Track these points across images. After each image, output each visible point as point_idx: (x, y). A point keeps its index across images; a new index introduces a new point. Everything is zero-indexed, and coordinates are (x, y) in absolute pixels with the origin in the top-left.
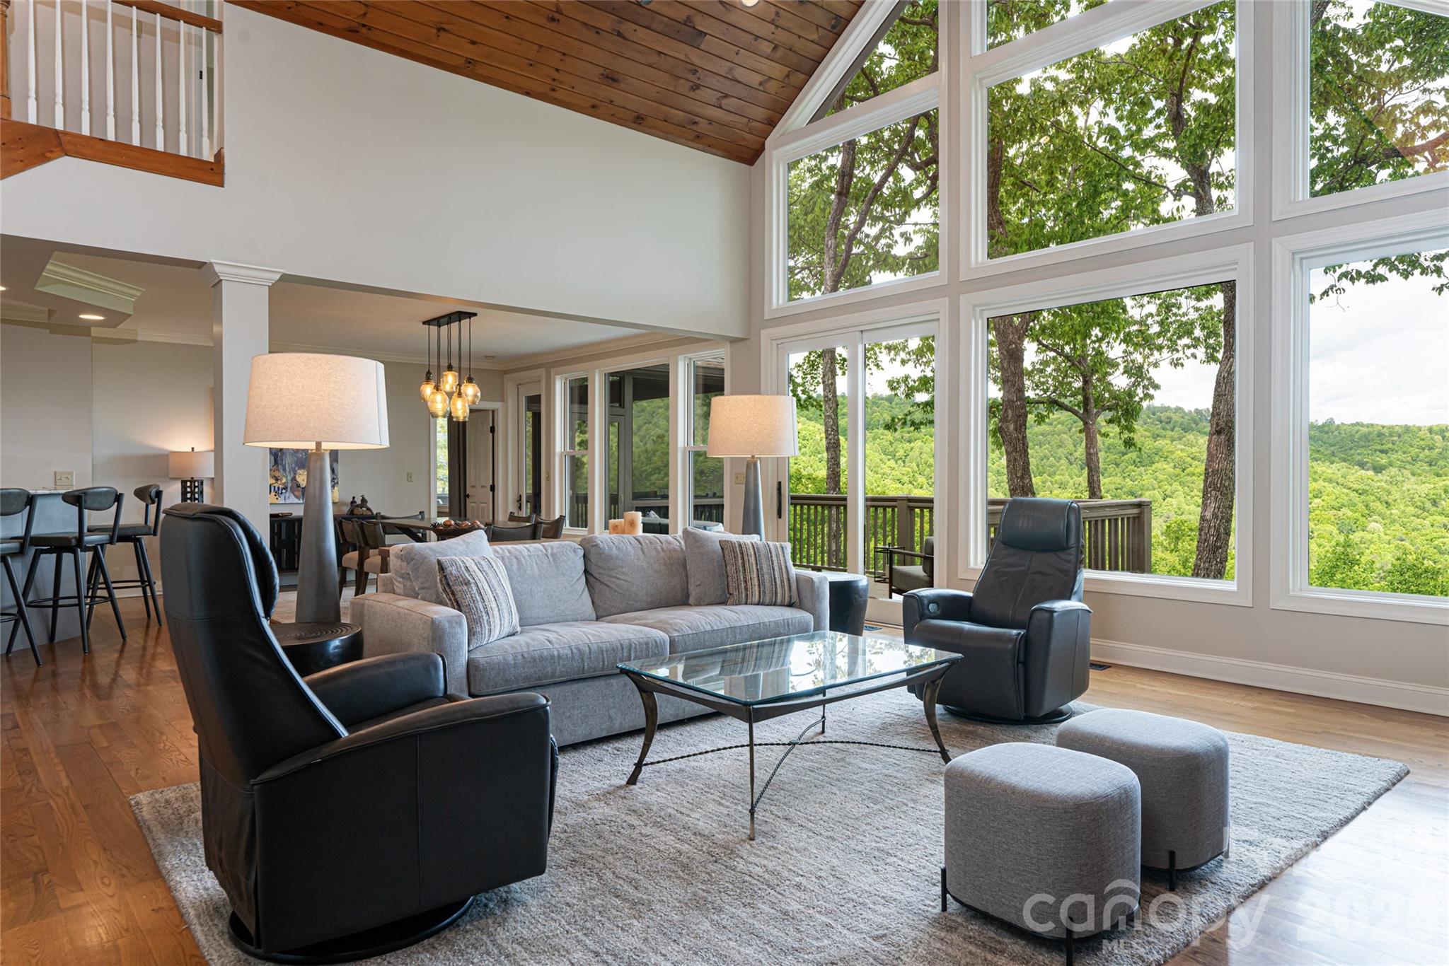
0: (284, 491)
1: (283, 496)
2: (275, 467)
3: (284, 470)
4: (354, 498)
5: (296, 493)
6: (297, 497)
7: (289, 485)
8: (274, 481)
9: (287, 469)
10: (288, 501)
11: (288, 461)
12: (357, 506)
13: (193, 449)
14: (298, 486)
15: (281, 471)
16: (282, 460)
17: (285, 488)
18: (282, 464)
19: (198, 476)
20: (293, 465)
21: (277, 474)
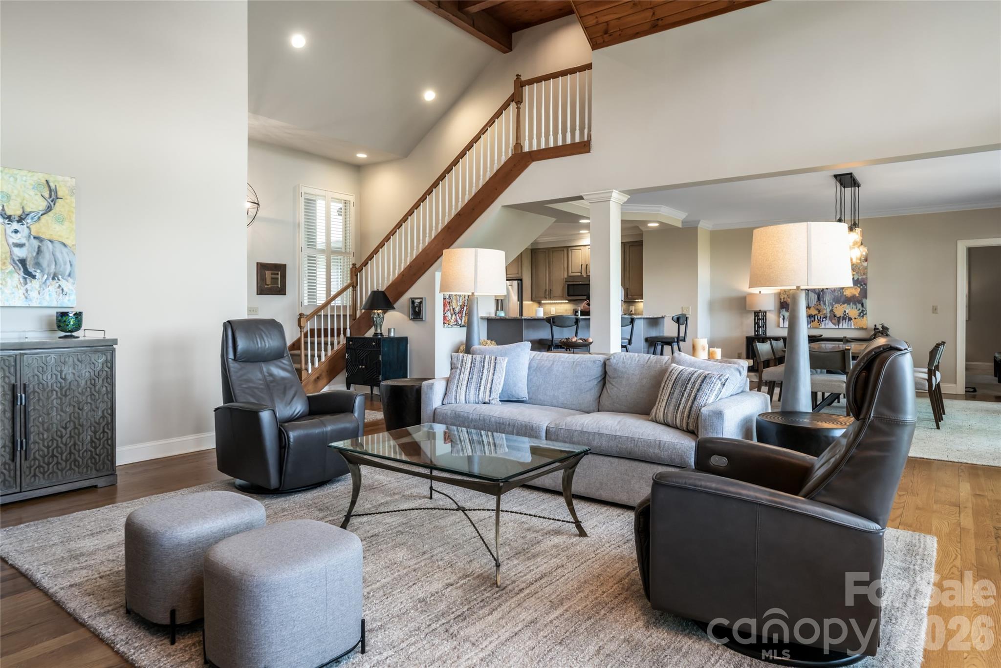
0: (824, 319)
1: (823, 323)
2: (818, 303)
3: (825, 304)
4: (875, 326)
5: (833, 321)
6: (834, 324)
7: (828, 315)
8: (817, 313)
9: (827, 303)
10: (827, 327)
11: (828, 298)
12: (879, 332)
13: (760, 292)
14: (835, 316)
15: (822, 305)
16: (823, 298)
17: (825, 317)
18: (823, 301)
19: (763, 308)
20: (831, 301)
21: (819, 307)
